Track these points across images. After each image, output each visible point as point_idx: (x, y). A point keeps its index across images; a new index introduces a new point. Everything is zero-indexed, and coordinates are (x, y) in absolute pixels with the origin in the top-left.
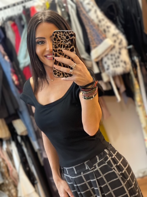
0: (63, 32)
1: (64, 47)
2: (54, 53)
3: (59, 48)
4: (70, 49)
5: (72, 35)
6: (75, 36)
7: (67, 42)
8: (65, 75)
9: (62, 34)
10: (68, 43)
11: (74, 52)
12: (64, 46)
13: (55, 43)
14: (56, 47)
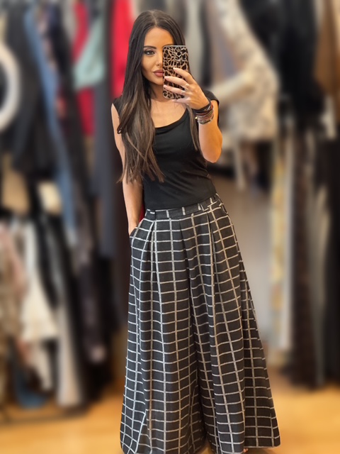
0: (174, 48)
2: (164, 71)
3: (170, 66)
4: (181, 66)
5: (184, 51)
7: (179, 58)
8: (177, 97)
10: (179, 60)
12: (175, 63)
13: (165, 59)
14: (166, 65)
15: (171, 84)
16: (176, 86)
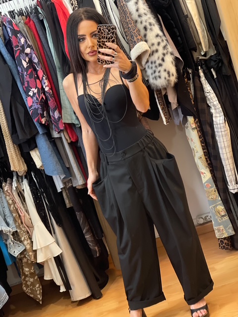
0: (106, 26)
1: (106, 39)
3: (103, 40)
4: (111, 40)
5: (113, 29)
6: (116, 29)
7: (109, 34)
9: (104, 27)
10: (109, 36)
11: (115, 43)
13: (99, 35)
14: (100, 39)
15: (103, 54)
16: (107, 55)
